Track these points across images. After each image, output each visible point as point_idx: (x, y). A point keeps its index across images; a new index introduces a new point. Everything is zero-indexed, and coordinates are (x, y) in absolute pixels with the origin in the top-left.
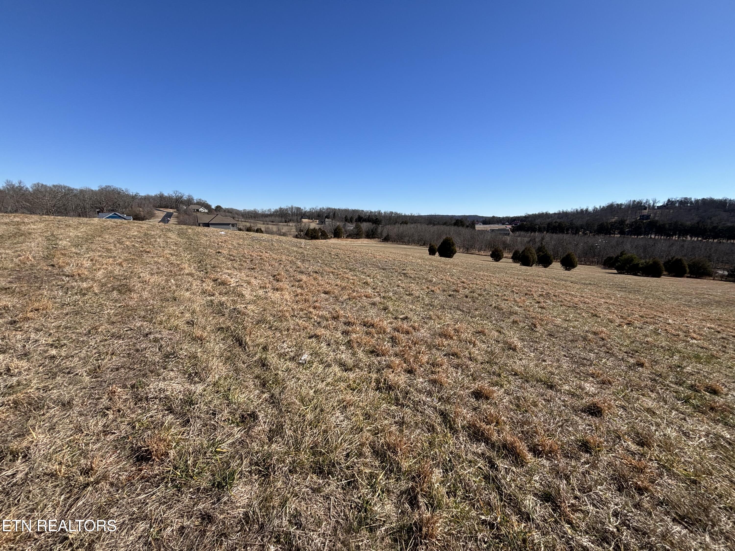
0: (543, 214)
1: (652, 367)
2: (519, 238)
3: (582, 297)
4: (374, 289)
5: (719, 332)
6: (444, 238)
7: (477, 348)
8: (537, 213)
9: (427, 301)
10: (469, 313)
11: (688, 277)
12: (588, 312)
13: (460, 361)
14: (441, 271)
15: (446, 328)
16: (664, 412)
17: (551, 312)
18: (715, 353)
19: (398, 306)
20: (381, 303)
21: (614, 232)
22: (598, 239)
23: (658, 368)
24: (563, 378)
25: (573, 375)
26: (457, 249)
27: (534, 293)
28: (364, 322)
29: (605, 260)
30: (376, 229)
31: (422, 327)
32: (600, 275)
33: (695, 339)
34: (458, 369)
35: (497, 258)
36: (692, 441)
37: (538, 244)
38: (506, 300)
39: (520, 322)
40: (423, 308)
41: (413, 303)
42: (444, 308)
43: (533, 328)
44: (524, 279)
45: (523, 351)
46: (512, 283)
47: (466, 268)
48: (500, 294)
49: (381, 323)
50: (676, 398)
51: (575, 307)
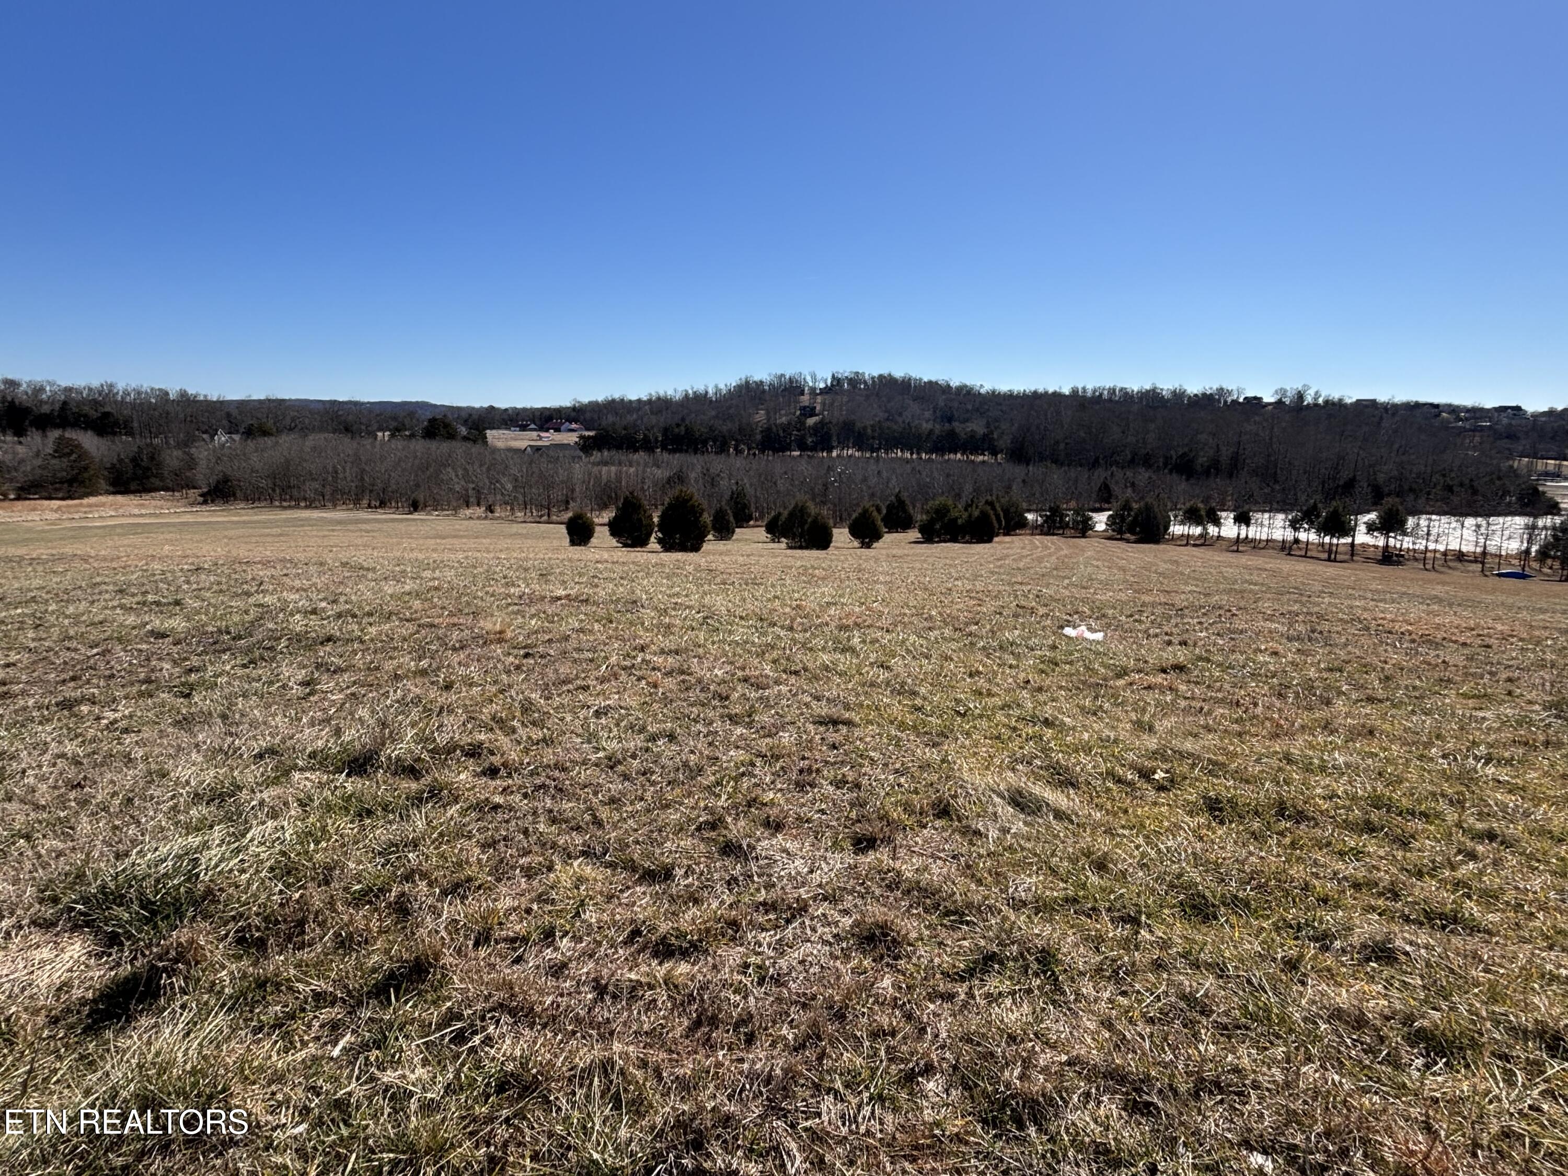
0: (613, 401)
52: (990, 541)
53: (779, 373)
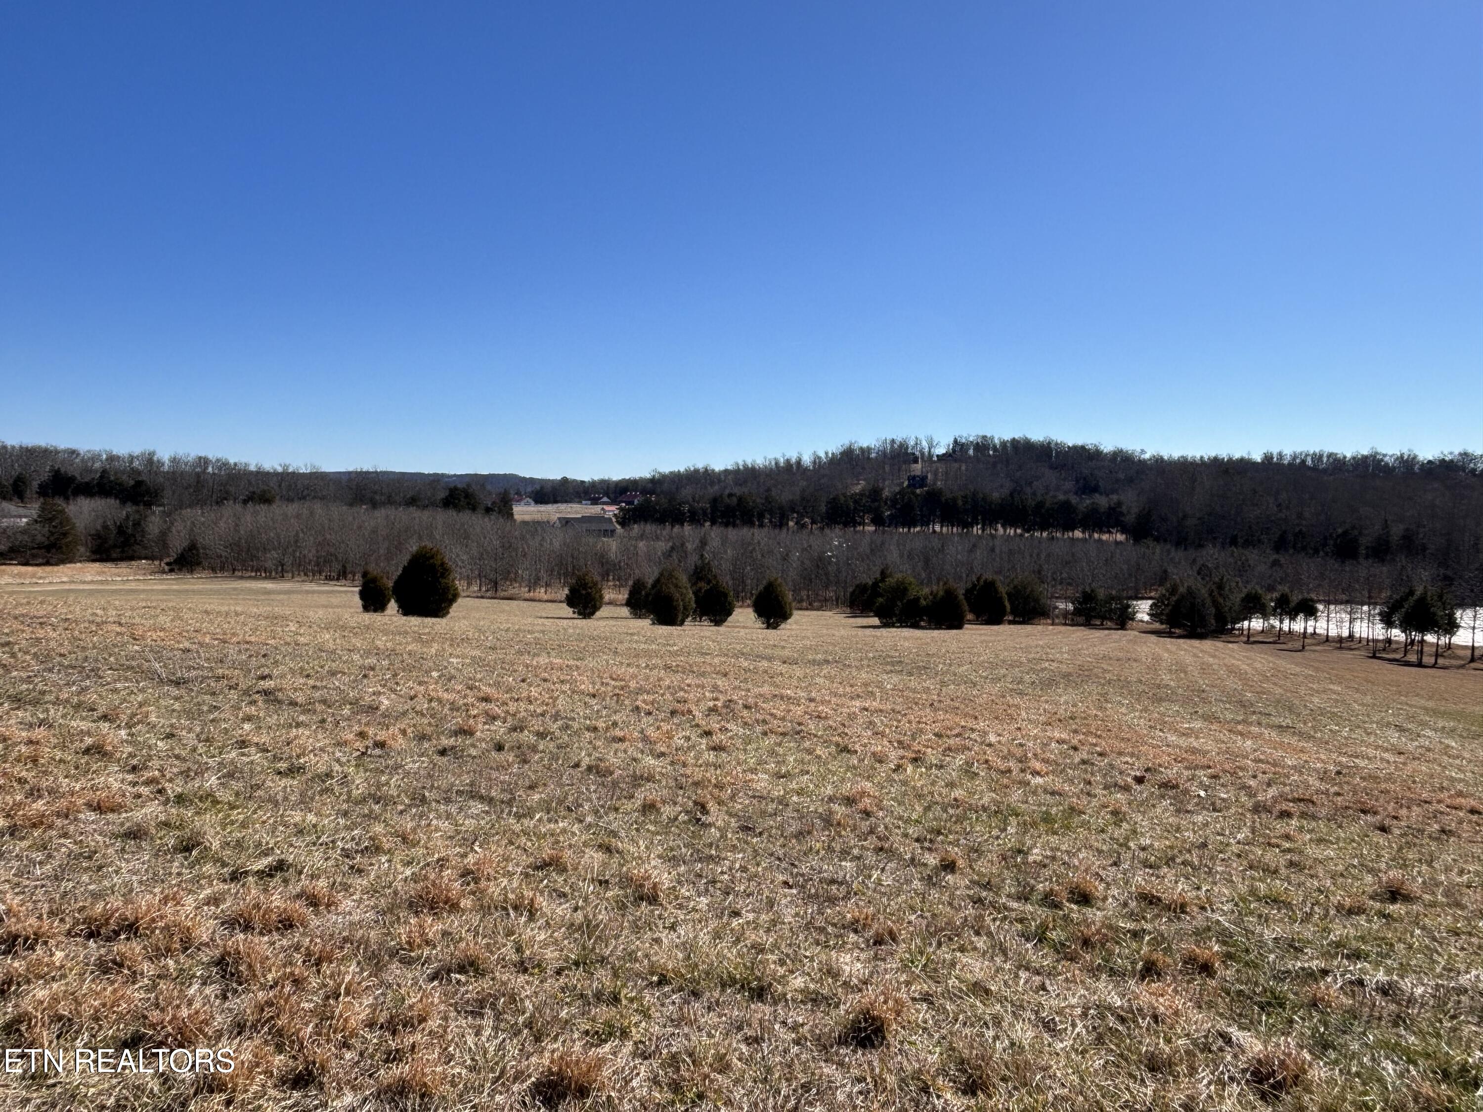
0: (696, 471)
1: (971, 866)
2: (641, 544)
3: (812, 700)
4: (134, 769)
5: (1075, 749)
6: (415, 548)
7: (541, 922)
8: (682, 470)
9: (360, 784)
10: (510, 803)
11: (1011, 622)
12: (827, 743)
13: (485, 984)
14: (409, 669)
15: (432, 876)
16: (1005, 983)
17: (742, 757)
18: (1075, 800)
19: (244, 825)
20: (166, 824)
21: (862, 518)
22: (832, 539)
23: (981, 865)
24: (788, 955)
25: (811, 940)
26: (460, 585)
27: (693, 708)
28: (88, 921)
29: (852, 593)
30: (137, 524)
31: (346, 887)
32: (843, 632)
33: (1038, 773)
34: (482, 1016)
35: (585, 608)
36: (1061, 1041)
37: (693, 560)
38: (621, 740)
39: (664, 802)
40: (345, 814)
41: (304, 803)
42: (423, 800)
43: (699, 815)
44: (667, 667)
45: (677, 898)
46: (633, 684)
47: (493, 648)
48: (601, 724)
49: (169, 909)
50: (1023, 936)
51: (799, 734)
52: (959, 627)
53: (889, 438)
